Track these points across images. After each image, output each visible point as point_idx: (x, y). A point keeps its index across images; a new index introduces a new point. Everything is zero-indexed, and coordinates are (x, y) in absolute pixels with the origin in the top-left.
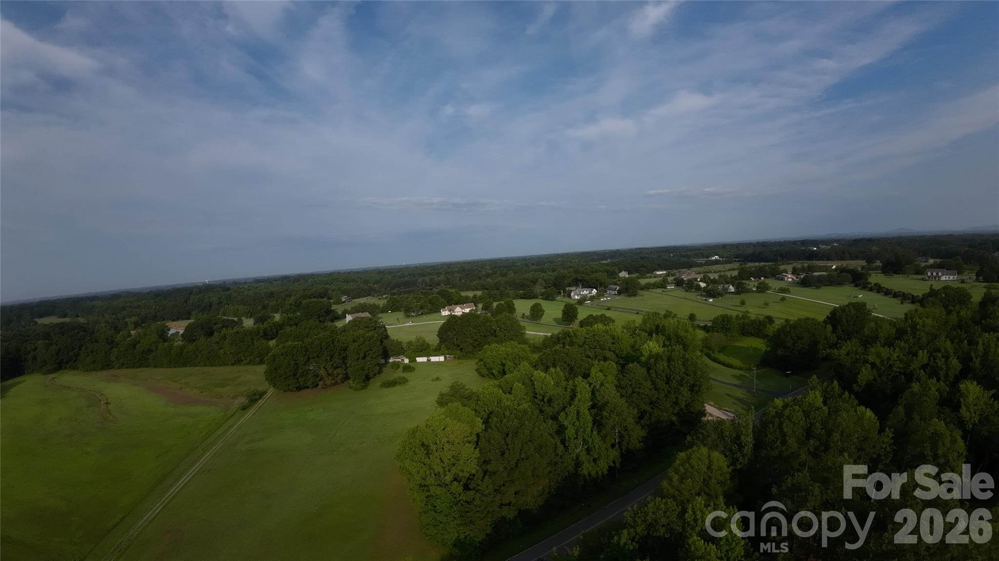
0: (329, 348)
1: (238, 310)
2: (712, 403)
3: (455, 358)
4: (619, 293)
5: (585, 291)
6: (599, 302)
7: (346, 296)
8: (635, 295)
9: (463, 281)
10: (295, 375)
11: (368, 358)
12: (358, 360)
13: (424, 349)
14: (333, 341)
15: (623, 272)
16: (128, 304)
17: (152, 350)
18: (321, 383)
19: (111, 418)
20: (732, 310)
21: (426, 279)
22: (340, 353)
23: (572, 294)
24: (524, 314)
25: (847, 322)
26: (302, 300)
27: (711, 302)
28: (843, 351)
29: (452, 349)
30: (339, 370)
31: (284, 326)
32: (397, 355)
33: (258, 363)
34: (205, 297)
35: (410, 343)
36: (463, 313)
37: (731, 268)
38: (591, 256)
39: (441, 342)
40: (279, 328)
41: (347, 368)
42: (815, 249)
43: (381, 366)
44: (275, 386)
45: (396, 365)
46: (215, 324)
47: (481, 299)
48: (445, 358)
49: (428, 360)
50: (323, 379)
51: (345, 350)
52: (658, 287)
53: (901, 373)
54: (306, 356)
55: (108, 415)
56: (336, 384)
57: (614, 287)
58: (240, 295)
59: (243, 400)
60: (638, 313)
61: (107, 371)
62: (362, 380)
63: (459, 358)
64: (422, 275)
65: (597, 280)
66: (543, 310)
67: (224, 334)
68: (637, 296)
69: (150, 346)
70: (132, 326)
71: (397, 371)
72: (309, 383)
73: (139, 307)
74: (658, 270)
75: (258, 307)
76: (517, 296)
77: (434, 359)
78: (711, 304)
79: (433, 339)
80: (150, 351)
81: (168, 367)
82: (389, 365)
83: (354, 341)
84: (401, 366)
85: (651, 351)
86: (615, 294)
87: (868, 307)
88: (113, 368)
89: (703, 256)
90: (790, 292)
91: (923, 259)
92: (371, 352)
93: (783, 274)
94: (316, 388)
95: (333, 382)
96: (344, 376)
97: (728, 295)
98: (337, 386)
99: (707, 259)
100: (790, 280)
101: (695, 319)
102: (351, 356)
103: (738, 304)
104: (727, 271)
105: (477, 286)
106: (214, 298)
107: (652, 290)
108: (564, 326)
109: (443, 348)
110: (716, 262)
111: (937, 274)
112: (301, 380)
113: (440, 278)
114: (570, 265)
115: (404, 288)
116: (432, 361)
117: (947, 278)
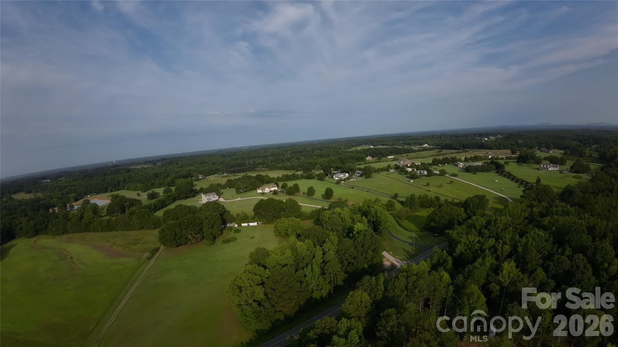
0: (193, 223)
1: (136, 187)
3: (263, 223)
4: (361, 175)
5: (341, 175)
6: (349, 183)
7: (202, 175)
8: (370, 178)
9: (273, 163)
10: (175, 239)
11: (214, 227)
12: (209, 228)
13: (246, 219)
14: (194, 219)
15: (369, 157)
16: (68, 184)
17: (91, 222)
18: (189, 242)
19: (76, 267)
20: (421, 188)
21: (251, 161)
22: (199, 226)
23: (334, 177)
24: (304, 192)
26: (175, 180)
27: (412, 182)
29: (261, 218)
30: (199, 235)
32: (231, 222)
33: (153, 228)
34: (116, 177)
35: (238, 215)
36: (270, 191)
37: (431, 155)
38: (353, 143)
39: (255, 214)
40: (163, 203)
41: (203, 233)
42: (487, 139)
43: (222, 231)
44: (164, 245)
45: (231, 229)
46: (125, 202)
47: (282, 179)
48: (258, 223)
49: (248, 225)
50: (191, 240)
51: (202, 223)
52: (384, 171)
54: (180, 228)
55: (74, 265)
56: (198, 242)
57: (358, 172)
58: (136, 175)
59: (147, 254)
61: (66, 235)
62: (211, 240)
63: (265, 223)
64: (249, 158)
65: (349, 168)
66: (315, 189)
67: (132, 210)
68: (371, 178)
69: (89, 220)
70: (73, 199)
71: (231, 232)
72: (183, 243)
73: (75, 185)
74: (389, 156)
75: (149, 184)
76: (303, 177)
77: (251, 224)
78: (412, 185)
79: (250, 211)
80: (90, 223)
81: (101, 232)
82: (227, 228)
83: (206, 218)
84: (233, 229)
85: (358, 229)
86: (359, 176)
88: (69, 233)
89: (419, 144)
90: (458, 176)
91: (546, 151)
92: (216, 223)
93: (458, 162)
94: (187, 245)
95: (196, 241)
96: (202, 237)
97: (423, 177)
98: (199, 243)
99: (421, 146)
100: (461, 166)
101: (398, 196)
102: (205, 227)
103: (426, 185)
104: (427, 157)
105: (281, 167)
106: (121, 178)
107: (381, 173)
108: (326, 200)
109: (256, 218)
110: (425, 149)
111: (547, 166)
112: (178, 241)
113: (259, 161)
114: (338, 152)
115: (237, 168)
116: (250, 225)
117: (553, 169)
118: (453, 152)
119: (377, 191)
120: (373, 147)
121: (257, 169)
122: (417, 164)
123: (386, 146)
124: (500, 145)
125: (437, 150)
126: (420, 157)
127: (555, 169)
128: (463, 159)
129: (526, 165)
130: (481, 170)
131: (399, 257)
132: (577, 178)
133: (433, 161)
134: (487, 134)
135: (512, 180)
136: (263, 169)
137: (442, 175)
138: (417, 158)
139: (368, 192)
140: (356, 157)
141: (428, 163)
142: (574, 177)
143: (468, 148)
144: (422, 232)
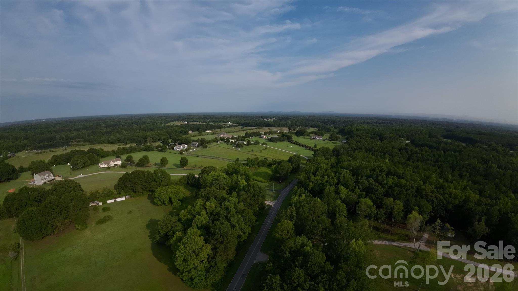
3: (132, 197)
4: (198, 146)
5: (182, 146)
6: (190, 152)
7: (9, 152)
8: (206, 147)
13: (110, 195)
15: (190, 131)
20: (248, 154)
23: (175, 148)
29: (128, 192)
36: (115, 164)
37: (239, 130)
38: (166, 119)
42: (267, 120)
45: (96, 208)
47: (121, 152)
48: (125, 198)
49: (114, 201)
52: (213, 142)
56: (66, 228)
57: (195, 143)
59: (12, 254)
60: (213, 158)
62: (82, 224)
63: (134, 196)
65: (186, 140)
66: (168, 160)
71: (99, 212)
74: (207, 130)
77: (118, 200)
78: (240, 151)
82: (91, 210)
84: (100, 208)
86: (196, 147)
89: (223, 122)
90: (267, 144)
93: (261, 135)
94: (54, 234)
95: (63, 228)
96: (71, 223)
97: (244, 146)
98: (68, 229)
99: (225, 124)
100: (265, 138)
101: (239, 160)
103: (251, 151)
104: (237, 132)
107: (212, 144)
108: (181, 168)
109: (123, 192)
110: (231, 126)
111: (315, 137)
113: (72, 134)
114: (158, 126)
115: (47, 142)
116: (117, 201)
117: (319, 139)
118: (252, 128)
119: (220, 158)
120: (187, 123)
121: (73, 143)
122: (235, 137)
123: (199, 123)
124: (279, 124)
125: (240, 127)
126: (232, 131)
127: (320, 139)
128: (263, 133)
129: (303, 137)
130: (279, 140)
131: (268, 200)
132: (334, 143)
133: (245, 135)
134: (265, 117)
135: (300, 145)
136: (81, 143)
137: (257, 144)
138: (230, 132)
139: (213, 159)
140: (180, 131)
141: (242, 136)
142: (332, 143)
143: (260, 126)
144: (270, 182)
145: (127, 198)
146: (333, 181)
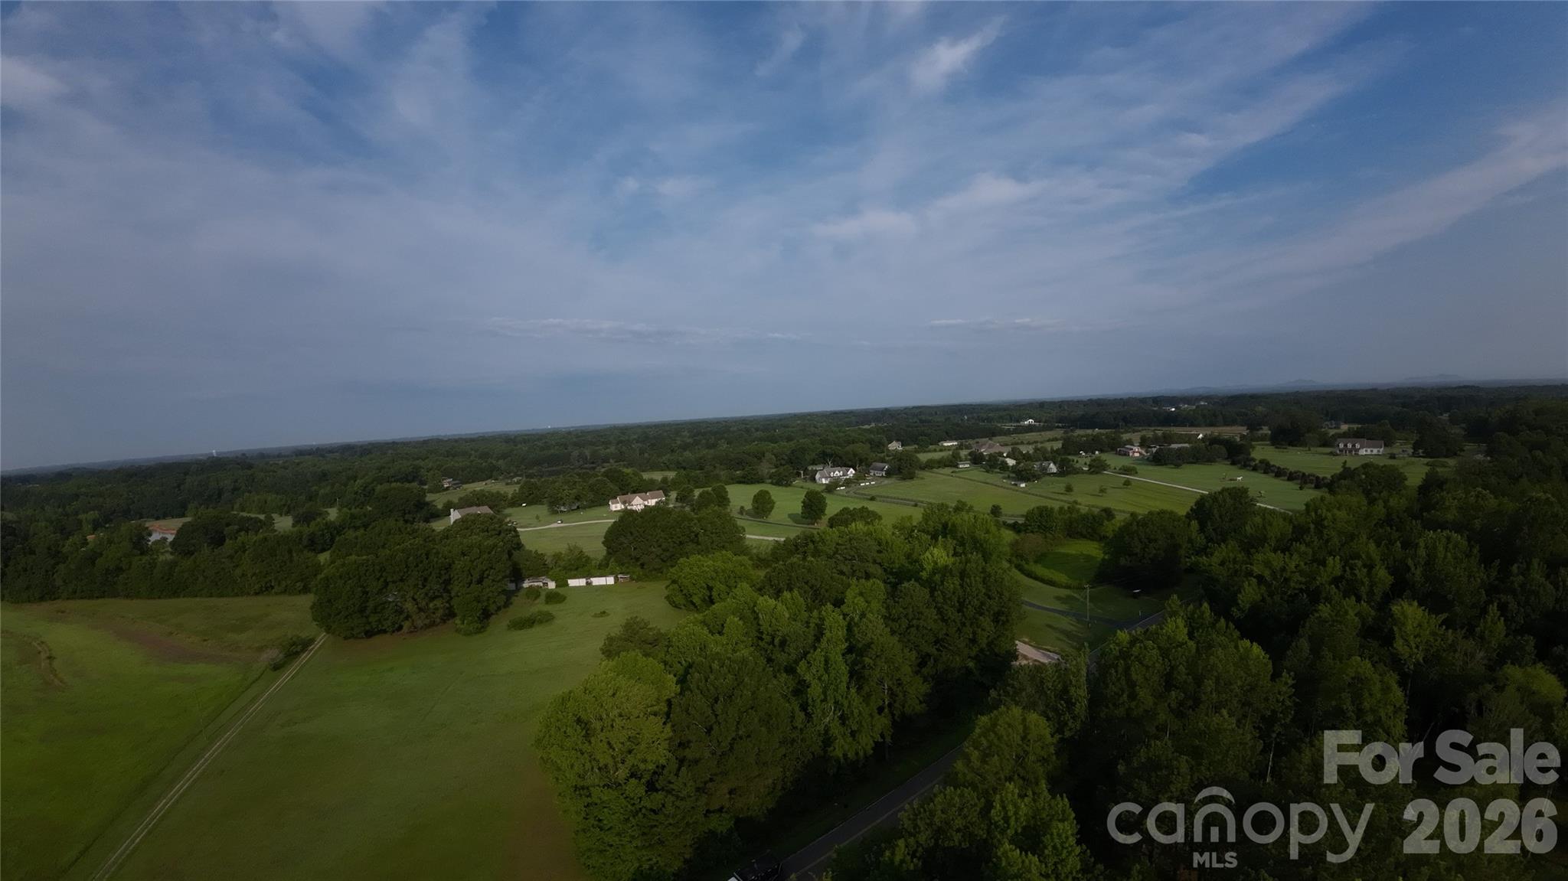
0: (421, 565)
1: (266, 502)
2: (1027, 640)
3: (632, 579)
4: (889, 474)
5: (837, 472)
6: (858, 489)
7: (450, 480)
8: (911, 478)
9: (646, 455)
10: (362, 610)
11: (486, 582)
12: (470, 585)
13: (581, 565)
14: (427, 554)
15: (894, 442)
16: (83, 490)
18: (406, 625)
21: (586, 451)
22: (440, 573)
23: (817, 476)
24: (742, 508)
25: (1220, 517)
26: (376, 486)
27: (1023, 487)
28: (1215, 559)
29: (627, 565)
30: (438, 603)
31: (344, 529)
32: (536, 574)
33: (300, 591)
34: (211, 479)
35: (557, 557)
36: (645, 506)
37: (1051, 437)
38: (846, 418)
39: (609, 553)
40: (335, 532)
41: (451, 598)
42: (1173, 409)
43: (509, 595)
44: (328, 630)
45: (534, 593)
46: (228, 525)
47: (675, 485)
48: (616, 579)
49: (587, 583)
50: (411, 617)
51: (448, 568)
52: (946, 466)
53: (1301, 590)
54: (382, 579)
56: (433, 624)
57: (881, 465)
58: (270, 476)
59: (273, 654)
60: (916, 505)
62: (476, 619)
63: (637, 579)
64: (581, 446)
65: (855, 455)
66: (773, 500)
67: (243, 543)
68: (914, 479)
69: (118, 562)
70: (90, 526)
71: (536, 602)
72: (387, 625)
73: (101, 494)
74: (945, 440)
75: (301, 498)
76: (732, 479)
77: (597, 581)
78: (1024, 491)
79: (596, 549)
82: (522, 593)
83: (463, 554)
84: (543, 594)
85: (936, 563)
86: (882, 476)
87: (1251, 494)
89: (1010, 418)
90: (1137, 473)
91: (1332, 425)
92: (492, 571)
93: (1127, 446)
94: (399, 633)
95: (427, 621)
96: (447, 611)
97: (1047, 478)
98: (435, 628)
99: (1018, 423)
100: (1137, 455)
101: (999, 514)
102: (458, 579)
103: (1063, 491)
105: (668, 464)
106: (226, 482)
107: (937, 469)
108: (805, 526)
109: (612, 563)
110: (1030, 429)
111: (1354, 446)
112: (373, 619)
113: (608, 450)
114: (814, 432)
116: (594, 584)
117: (1369, 453)
122: (1024, 452)
125: (1062, 431)
127: (1375, 451)
128: (1137, 440)
129: (1299, 447)
130: (1191, 460)
131: (1047, 648)
133: (1062, 448)
134: (1173, 400)
135: (1277, 475)
137: (1095, 472)
141: (1052, 450)
142: (1425, 464)
143: (1136, 425)
145: (620, 580)
146: (1366, 581)
